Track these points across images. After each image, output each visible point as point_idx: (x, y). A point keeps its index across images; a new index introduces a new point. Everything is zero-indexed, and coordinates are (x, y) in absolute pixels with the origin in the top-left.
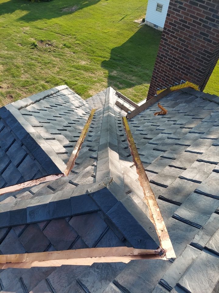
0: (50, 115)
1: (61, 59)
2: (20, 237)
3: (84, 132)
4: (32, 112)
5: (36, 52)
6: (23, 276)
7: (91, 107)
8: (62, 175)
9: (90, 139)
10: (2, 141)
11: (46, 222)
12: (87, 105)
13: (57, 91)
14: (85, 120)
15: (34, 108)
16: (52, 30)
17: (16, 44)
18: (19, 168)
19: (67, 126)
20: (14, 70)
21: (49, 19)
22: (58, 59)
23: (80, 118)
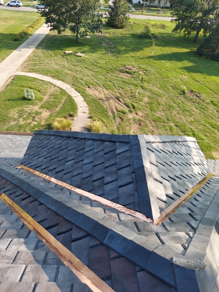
0: (168, 160)
1: (201, 113)
2: (91, 249)
3: (190, 191)
4: (155, 150)
5: (182, 98)
6: (75, 285)
7: (209, 170)
8: (151, 221)
9: (195, 202)
10: (120, 161)
11: (118, 255)
12: (206, 166)
13: (185, 140)
14: (198, 180)
15: (158, 146)
16: (207, 85)
17: (168, 86)
18: (120, 189)
19: (178, 177)
20: (154, 106)
21: (210, 75)
22: (198, 111)
23: (194, 175)
